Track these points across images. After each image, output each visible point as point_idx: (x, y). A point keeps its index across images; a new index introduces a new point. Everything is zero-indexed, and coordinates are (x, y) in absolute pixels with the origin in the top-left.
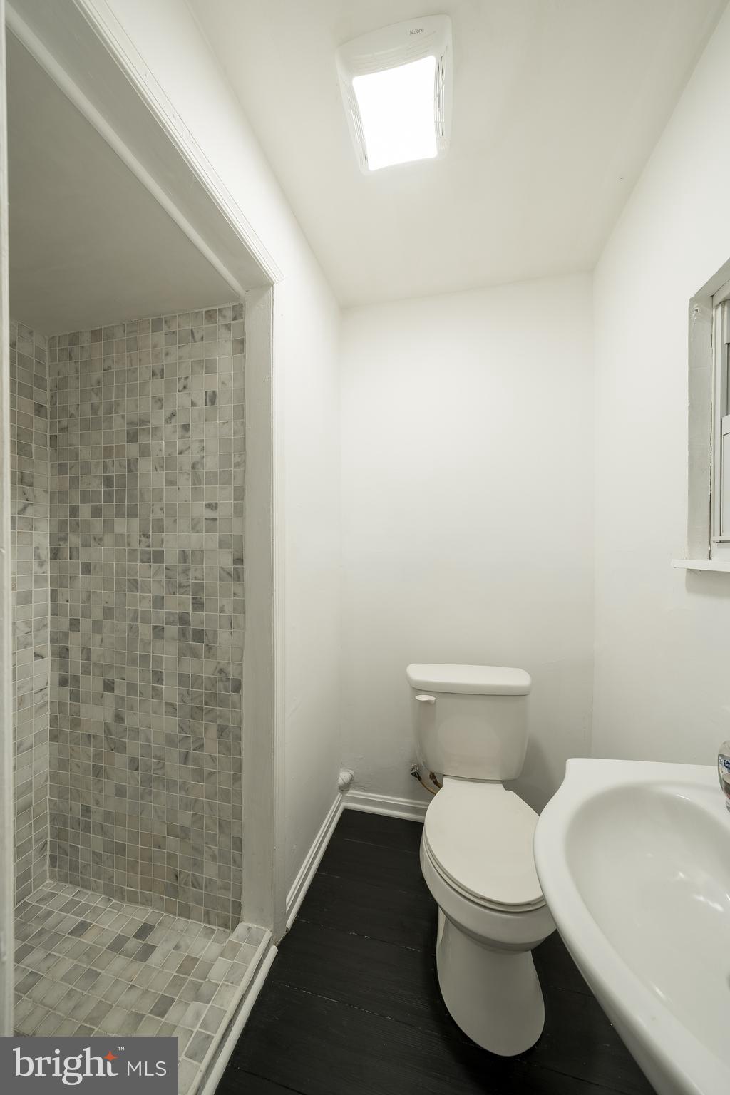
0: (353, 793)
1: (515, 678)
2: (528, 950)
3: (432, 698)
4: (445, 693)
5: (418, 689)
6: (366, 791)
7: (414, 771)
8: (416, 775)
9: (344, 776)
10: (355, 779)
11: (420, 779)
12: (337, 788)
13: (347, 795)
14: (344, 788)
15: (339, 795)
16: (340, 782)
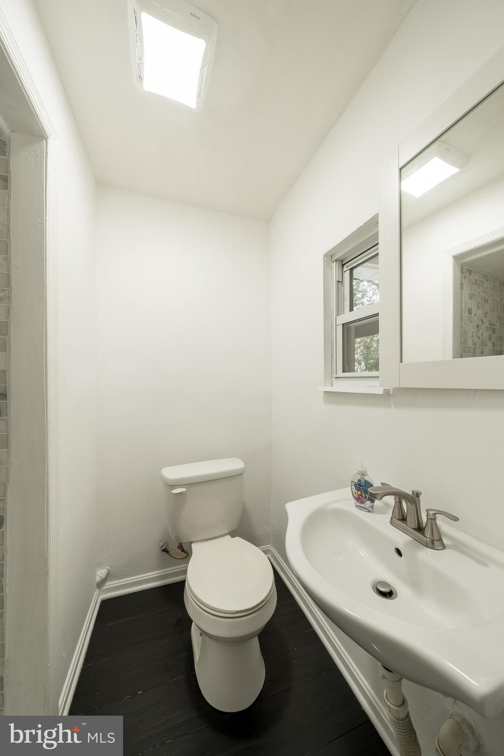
0: (109, 584)
1: (234, 465)
2: (254, 637)
3: (183, 490)
4: (193, 484)
5: (172, 486)
6: (122, 578)
7: (163, 548)
8: (166, 551)
9: (101, 573)
10: (111, 572)
11: (167, 552)
12: (95, 585)
13: (104, 588)
14: (100, 585)
15: (97, 591)
16: (98, 579)
